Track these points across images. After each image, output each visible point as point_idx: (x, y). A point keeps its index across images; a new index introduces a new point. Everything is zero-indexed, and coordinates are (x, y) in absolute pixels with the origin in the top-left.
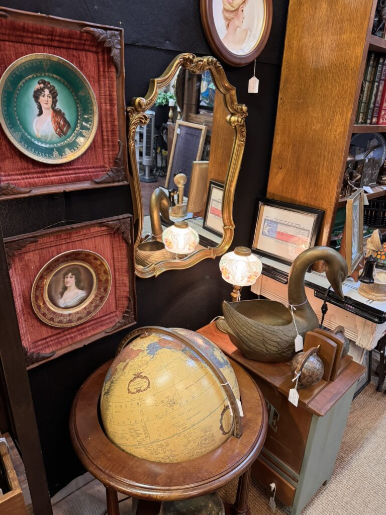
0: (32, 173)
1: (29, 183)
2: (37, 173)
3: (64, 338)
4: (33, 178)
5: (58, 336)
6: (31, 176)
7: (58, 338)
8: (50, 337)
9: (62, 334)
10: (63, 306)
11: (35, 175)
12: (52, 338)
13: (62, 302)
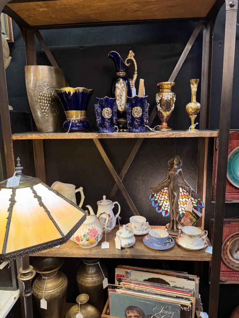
0: (234, 192)
1: (232, 197)
2: (236, 192)
3: (233, 275)
4: (234, 195)
5: (230, 273)
6: (233, 194)
7: (230, 274)
8: (226, 271)
9: (232, 273)
10: (236, 258)
11: (235, 193)
12: (227, 273)
13: (235, 256)
